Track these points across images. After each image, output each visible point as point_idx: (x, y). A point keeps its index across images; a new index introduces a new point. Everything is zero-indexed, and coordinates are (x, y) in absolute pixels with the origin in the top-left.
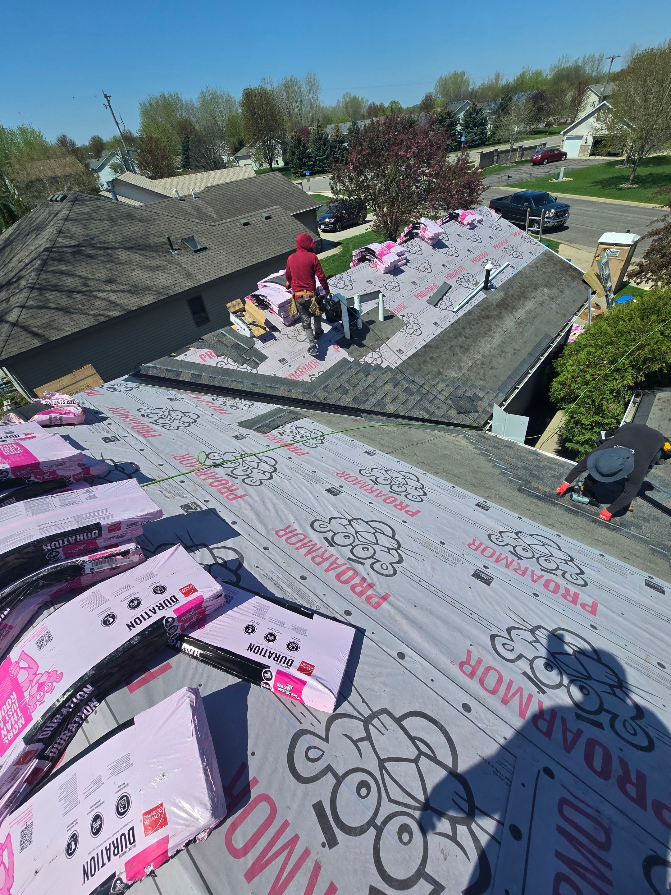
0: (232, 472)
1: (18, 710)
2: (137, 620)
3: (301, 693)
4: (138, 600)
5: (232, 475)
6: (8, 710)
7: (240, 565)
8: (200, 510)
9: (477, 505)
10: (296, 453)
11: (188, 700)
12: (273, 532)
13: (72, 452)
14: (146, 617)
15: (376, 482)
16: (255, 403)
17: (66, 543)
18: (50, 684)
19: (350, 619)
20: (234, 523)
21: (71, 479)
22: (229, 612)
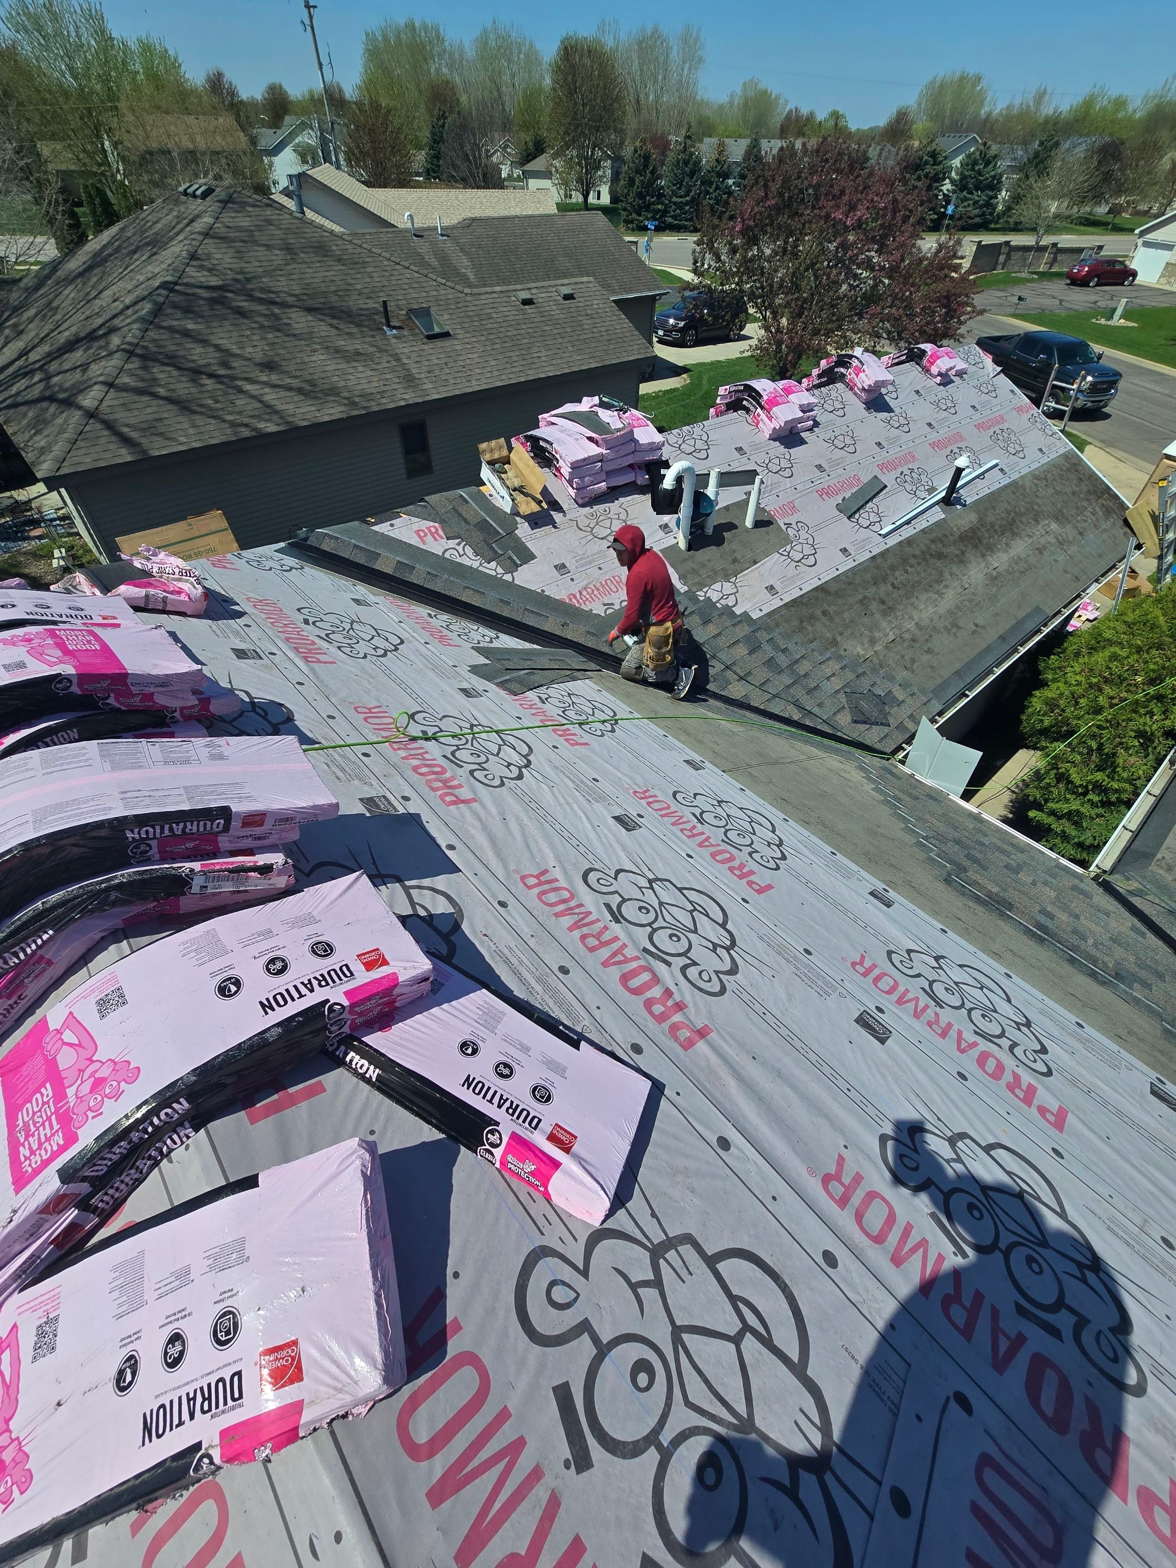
0: (453, 753)
1: (53, 1117)
2: (279, 997)
3: (549, 1180)
4: (283, 960)
5: (453, 759)
6: (34, 1113)
7: (457, 926)
8: (393, 812)
9: (872, 894)
10: (567, 740)
11: (358, 1163)
12: (518, 877)
13: (187, 666)
14: (296, 995)
15: (701, 820)
16: (500, 634)
17: (167, 832)
18: (115, 1084)
19: (640, 1060)
20: (451, 847)
21: (177, 714)
22: (435, 1010)
